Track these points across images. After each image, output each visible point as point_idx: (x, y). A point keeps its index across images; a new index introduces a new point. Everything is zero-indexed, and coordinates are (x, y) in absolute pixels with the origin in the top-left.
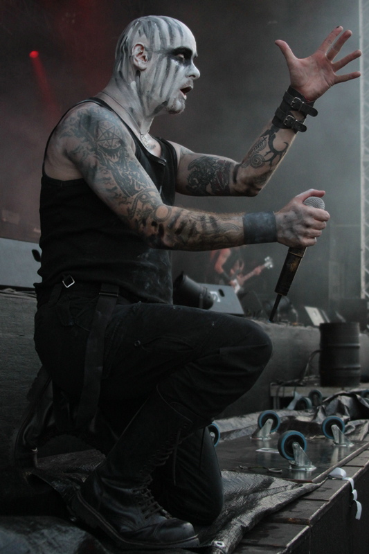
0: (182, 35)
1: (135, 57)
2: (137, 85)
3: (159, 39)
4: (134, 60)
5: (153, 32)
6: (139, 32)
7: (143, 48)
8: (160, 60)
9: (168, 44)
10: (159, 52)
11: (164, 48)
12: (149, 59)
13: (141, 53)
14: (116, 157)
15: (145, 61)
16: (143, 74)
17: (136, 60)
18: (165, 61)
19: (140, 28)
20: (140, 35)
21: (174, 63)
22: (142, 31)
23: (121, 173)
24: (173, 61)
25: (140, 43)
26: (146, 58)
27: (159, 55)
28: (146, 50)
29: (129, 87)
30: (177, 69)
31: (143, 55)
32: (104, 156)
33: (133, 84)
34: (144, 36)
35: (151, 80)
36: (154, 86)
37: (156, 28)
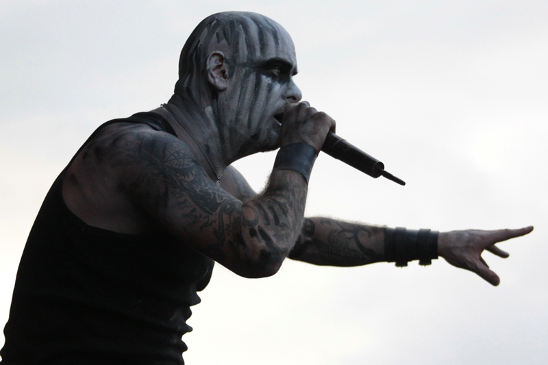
0: (277, 42)
1: (212, 71)
2: (214, 112)
3: (245, 48)
4: (210, 76)
5: (237, 37)
6: (218, 36)
7: (222, 59)
8: (247, 75)
9: (258, 54)
10: (244, 65)
11: (252, 60)
12: (231, 75)
13: (219, 67)
14: (190, 175)
15: (225, 77)
16: (222, 96)
17: (212, 76)
18: (252, 77)
19: (218, 30)
20: (219, 41)
21: (266, 80)
22: (221, 35)
23: (198, 190)
24: (264, 77)
25: (218, 52)
26: (227, 73)
27: (244, 70)
28: (227, 62)
29: (203, 114)
30: (270, 88)
31: (222, 68)
32: (175, 178)
33: (209, 110)
34: (224, 42)
35: (234, 104)
36: (238, 113)
37: (242, 31)
